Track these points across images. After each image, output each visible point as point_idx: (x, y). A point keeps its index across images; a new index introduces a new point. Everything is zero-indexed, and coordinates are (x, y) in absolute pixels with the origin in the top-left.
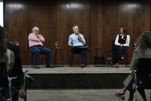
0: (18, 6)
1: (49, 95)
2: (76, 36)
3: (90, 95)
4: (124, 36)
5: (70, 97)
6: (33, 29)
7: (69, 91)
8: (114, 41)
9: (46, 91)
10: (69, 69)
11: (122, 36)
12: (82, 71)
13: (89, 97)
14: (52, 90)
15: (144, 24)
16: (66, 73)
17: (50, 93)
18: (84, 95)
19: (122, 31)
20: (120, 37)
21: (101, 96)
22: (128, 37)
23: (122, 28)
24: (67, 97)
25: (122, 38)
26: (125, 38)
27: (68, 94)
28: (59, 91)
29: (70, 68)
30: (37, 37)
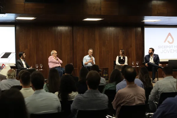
2: (89, 58)
4: (123, 57)
6: (52, 53)
8: (115, 62)
15: (131, 46)
19: (121, 53)
20: (120, 58)
22: (126, 57)
23: (121, 51)
30: (57, 59)
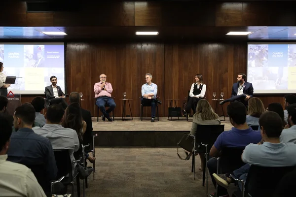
0: (81, 47)
1: (116, 154)
3: (157, 155)
5: (137, 158)
7: (137, 149)
9: (113, 149)
10: (138, 124)
11: (198, 85)
12: (152, 128)
13: (156, 157)
14: (120, 149)
16: (134, 130)
17: (118, 152)
18: (151, 155)
21: (169, 156)
24: (134, 157)
25: (198, 87)
26: (201, 87)
27: (136, 154)
28: (127, 150)
29: (140, 122)
